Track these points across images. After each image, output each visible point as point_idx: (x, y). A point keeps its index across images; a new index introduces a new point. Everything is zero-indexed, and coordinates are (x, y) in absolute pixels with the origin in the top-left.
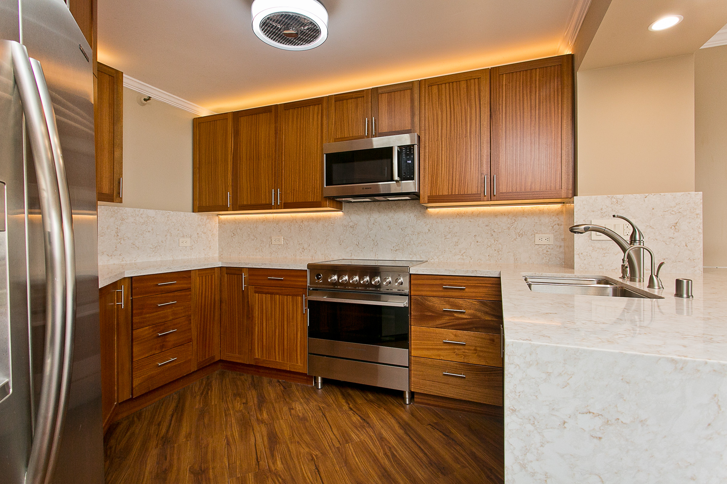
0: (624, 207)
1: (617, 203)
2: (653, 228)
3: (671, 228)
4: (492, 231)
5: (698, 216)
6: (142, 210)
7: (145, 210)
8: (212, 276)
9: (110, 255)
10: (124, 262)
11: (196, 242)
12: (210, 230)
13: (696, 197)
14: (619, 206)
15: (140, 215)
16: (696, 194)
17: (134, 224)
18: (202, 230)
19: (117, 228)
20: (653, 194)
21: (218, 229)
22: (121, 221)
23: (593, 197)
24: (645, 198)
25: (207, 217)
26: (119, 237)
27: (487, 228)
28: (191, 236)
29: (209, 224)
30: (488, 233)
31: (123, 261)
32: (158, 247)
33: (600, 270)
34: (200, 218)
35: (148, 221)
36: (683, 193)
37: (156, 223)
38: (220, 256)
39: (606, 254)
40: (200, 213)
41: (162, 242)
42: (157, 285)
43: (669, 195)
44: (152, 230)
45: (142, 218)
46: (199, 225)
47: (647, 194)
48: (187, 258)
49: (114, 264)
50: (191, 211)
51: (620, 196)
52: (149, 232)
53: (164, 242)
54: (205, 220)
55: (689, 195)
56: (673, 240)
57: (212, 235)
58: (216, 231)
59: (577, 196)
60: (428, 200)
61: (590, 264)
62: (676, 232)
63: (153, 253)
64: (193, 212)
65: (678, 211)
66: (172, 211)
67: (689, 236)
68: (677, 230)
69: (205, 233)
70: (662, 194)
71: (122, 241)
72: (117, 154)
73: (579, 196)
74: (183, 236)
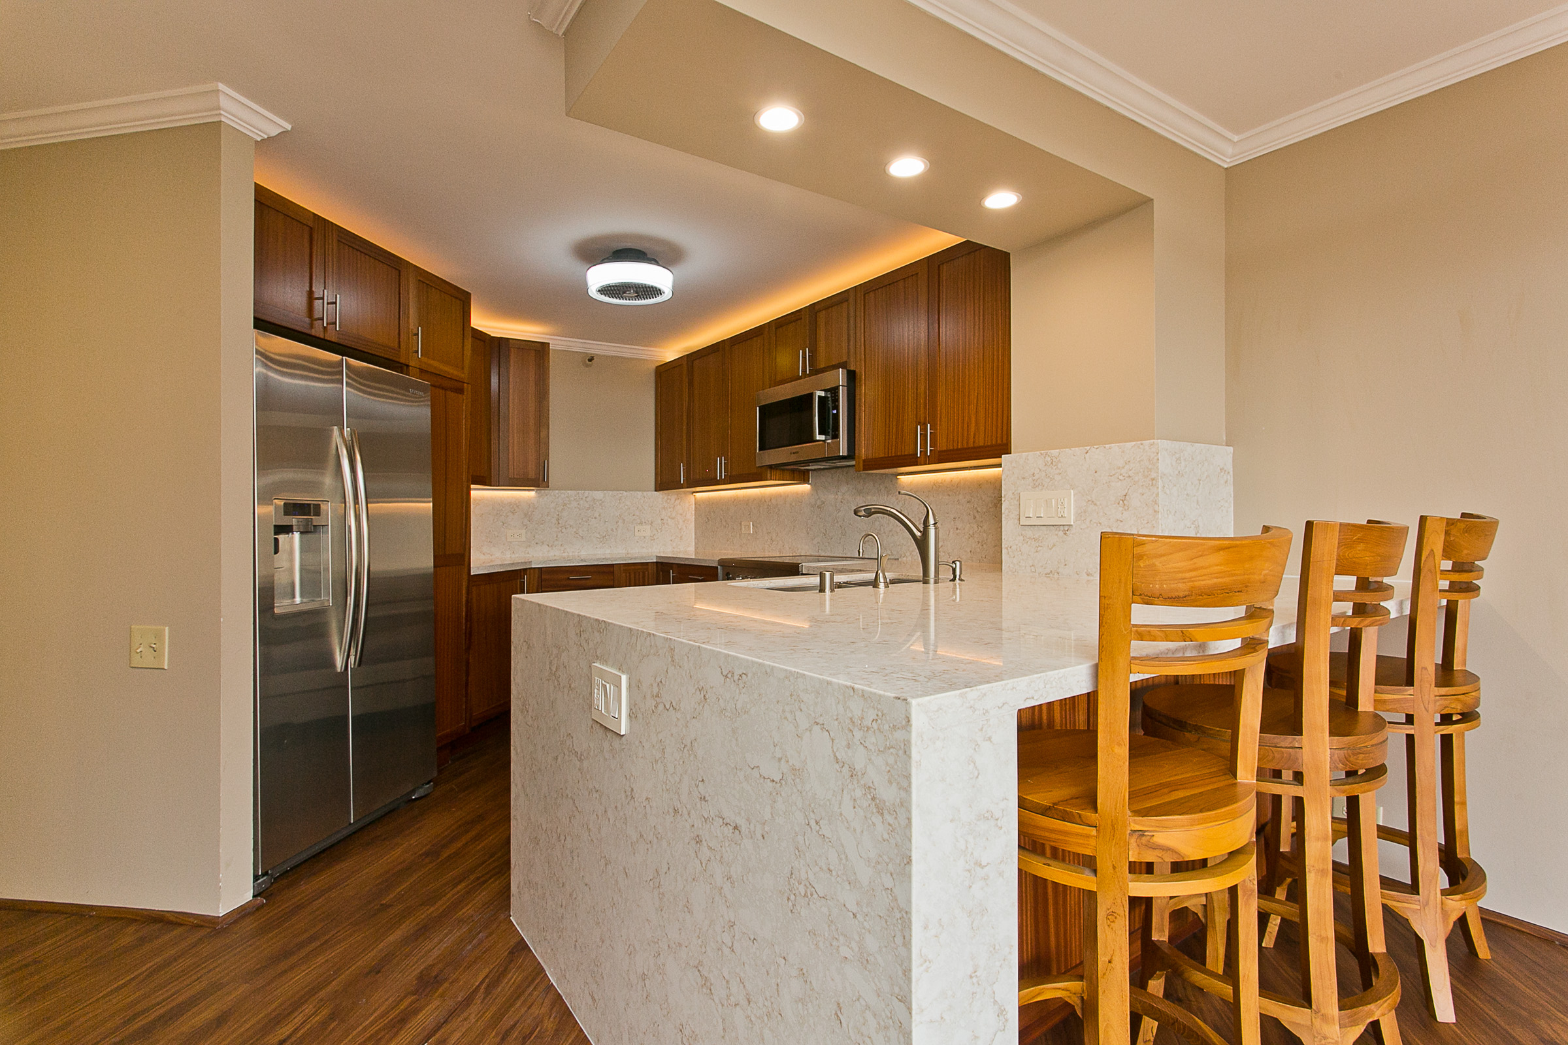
0: (1060, 470)
1: (1052, 463)
2: (1095, 504)
3: (1119, 504)
4: (975, 511)
5: (1154, 482)
6: (587, 492)
7: (591, 492)
8: (644, 573)
9: (550, 545)
10: (566, 554)
11: (659, 531)
12: (681, 514)
13: (1150, 449)
14: (1054, 468)
15: (584, 499)
16: (1151, 445)
17: (578, 510)
18: (669, 514)
19: (558, 515)
20: (1097, 447)
21: (694, 512)
22: (562, 507)
23: (1025, 454)
24: (1086, 453)
25: (676, 496)
26: (560, 525)
27: (968, 505)
28: (652, 523)
29: (679, 506)
30: (969, 514)
31: (564, 552)
32: (607, 537)
33: (1031, 574)
34: (666, 498)
35: (595, 505)
36: (1134, 443)
37: (604, 508)
38: (695, 550)
39: (1039, 548)
40: (666, 492)
41: (612, 530)
42: (568, 578)
43: (1115, 447)
44: (599, 515)
45: (587, 502)
46: (664, 508)
47: (1088, 448)
48: (647, 551)
49: (555, 556)
50: (653, 488)
51: (1055, 452)
52: (595, 518)
53: (615, 530)
54: (673, 500)
55: (1141, 446)
56: (1121, 524)
57: (684, 521)
58: (691, 515)
59: (1011, 453)
60: (864, 465)
61: (1020, 564)
62: (1125, 510)
63: (601, 544)
64: (656, 491)
65: (1127, 475)
66: (626, 491)
67: (1142, 517)
68: (1127, 508)
69: (673, 518)
70: (1107, 446)
71: (564, 530)
72: (543, 434)
73: (1015, 453)
74: (641, 523)
